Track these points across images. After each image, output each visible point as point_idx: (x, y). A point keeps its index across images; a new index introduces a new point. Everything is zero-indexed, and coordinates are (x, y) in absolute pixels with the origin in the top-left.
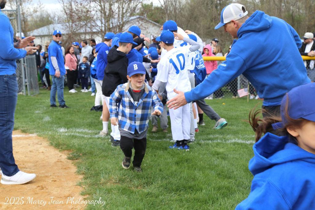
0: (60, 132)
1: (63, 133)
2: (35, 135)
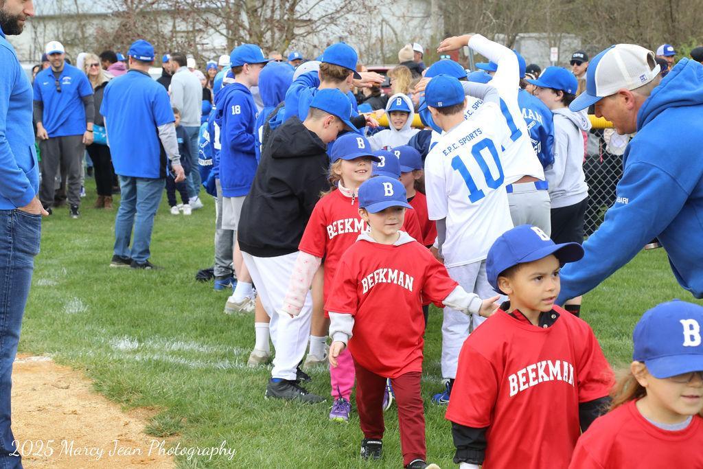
0: (120, 351)
1: (128, 353)
2: (50, 359)
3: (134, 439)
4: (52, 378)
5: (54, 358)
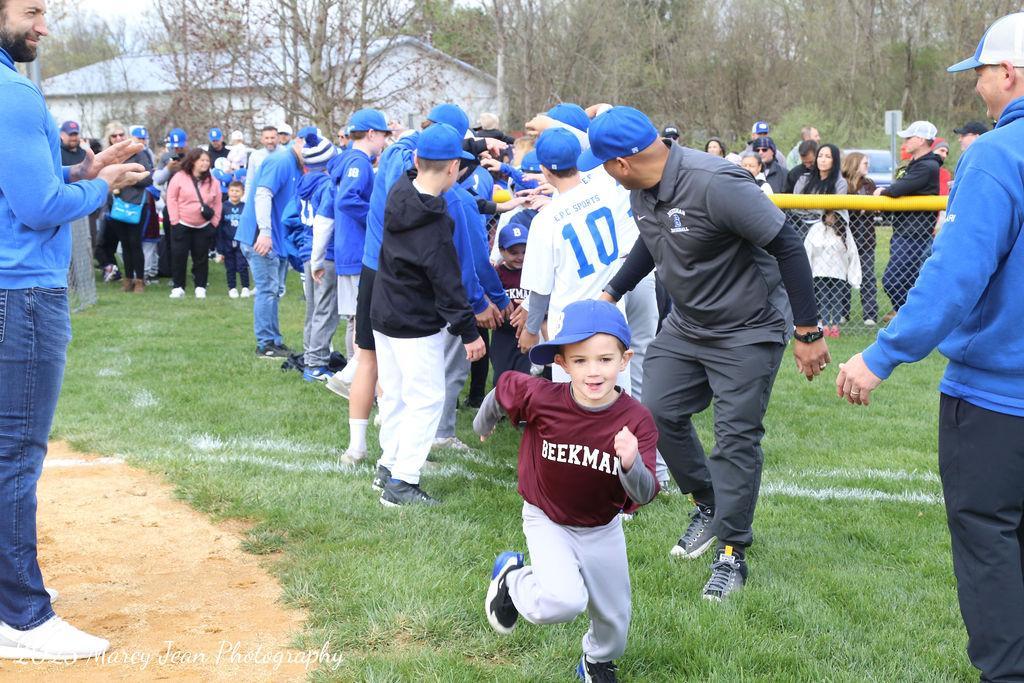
0: (200, 452)
2: (120, 461)
3: (228, 557)
4: (126, 482)
5: (126, 460)
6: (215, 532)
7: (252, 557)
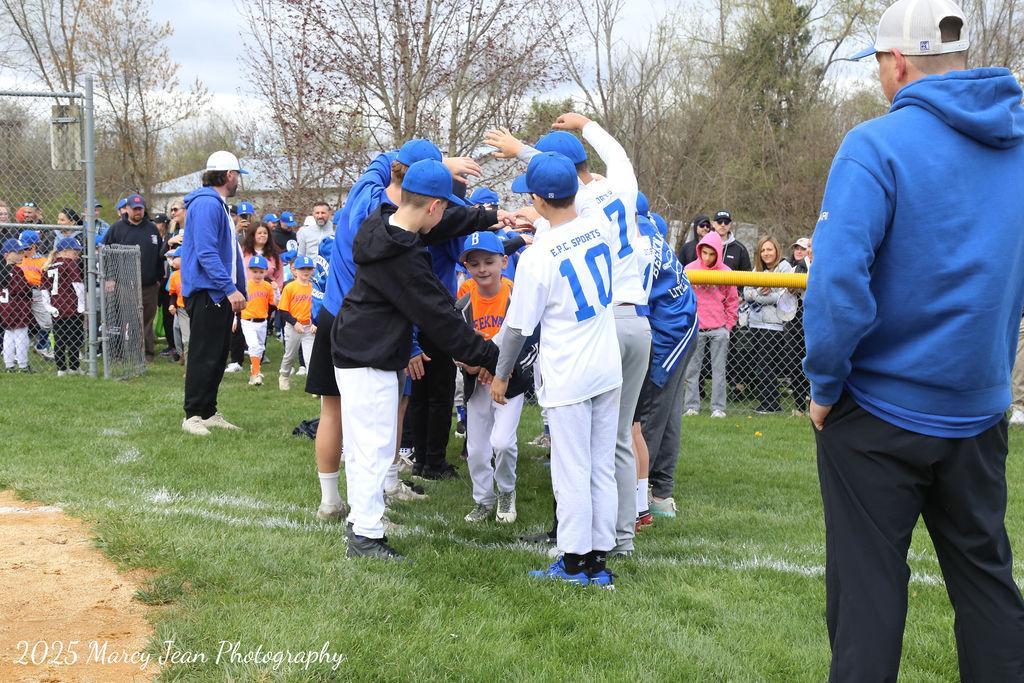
1: (159, 506)
2: (59, 510)
3: (116, 607)
4: (53, 531)
6: (117, 580)
7: (142, 608)
